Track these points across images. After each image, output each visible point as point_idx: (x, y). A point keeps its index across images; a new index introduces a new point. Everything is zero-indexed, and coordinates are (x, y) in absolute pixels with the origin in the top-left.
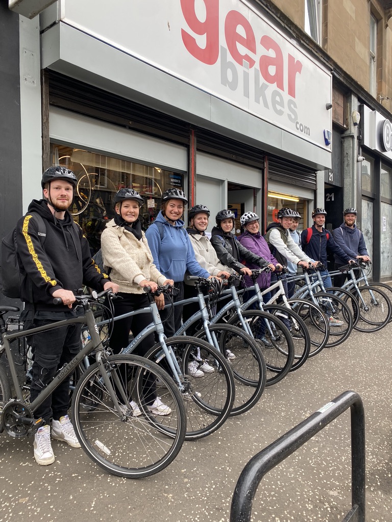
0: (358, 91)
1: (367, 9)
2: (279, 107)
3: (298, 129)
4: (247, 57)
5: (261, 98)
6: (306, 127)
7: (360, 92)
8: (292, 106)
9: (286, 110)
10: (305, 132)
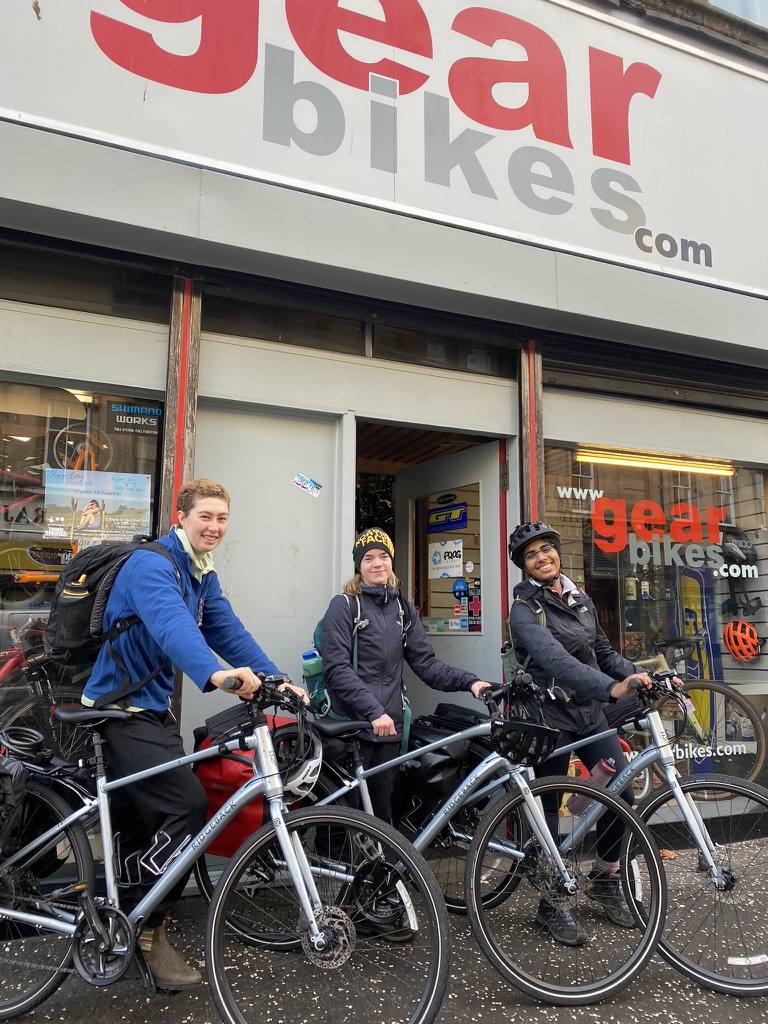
4: (387, 67)
5: (457, 174)
8: (615, 186)
9: (585, 197)
10: (685, 257)
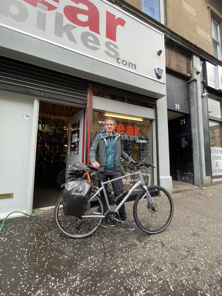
0: (199, 52)
1: (207, 12)
2: (91, 44)
3: (120, 63)
5: (65, 34)
6: (130, 63)
7: (201, 53)
8: (112, 46)
9: (103, 47)
10: (129, 66)
